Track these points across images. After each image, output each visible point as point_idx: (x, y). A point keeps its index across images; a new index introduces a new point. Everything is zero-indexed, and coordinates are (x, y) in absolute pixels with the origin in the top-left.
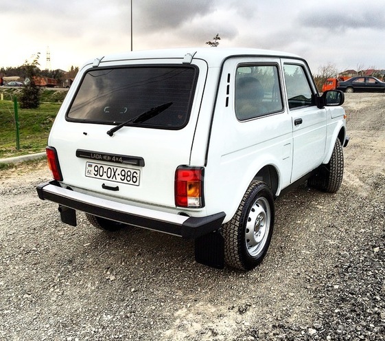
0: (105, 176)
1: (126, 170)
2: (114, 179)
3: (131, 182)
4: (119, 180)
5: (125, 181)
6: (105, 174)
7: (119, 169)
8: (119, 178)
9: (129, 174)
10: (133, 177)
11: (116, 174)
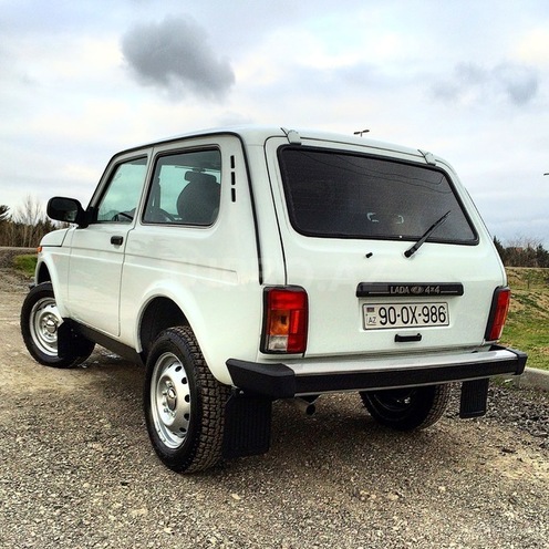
0: (399, 323)
1: (429, 306)
2: (414, 324)
3: (438, 322)
4: (421, 323)
5: (430, 323)
6: (399, 319)
7: (419, 305)
8: (420, 319)
9: (434, 310)
10: (440, 314)
11: (416, 315)
